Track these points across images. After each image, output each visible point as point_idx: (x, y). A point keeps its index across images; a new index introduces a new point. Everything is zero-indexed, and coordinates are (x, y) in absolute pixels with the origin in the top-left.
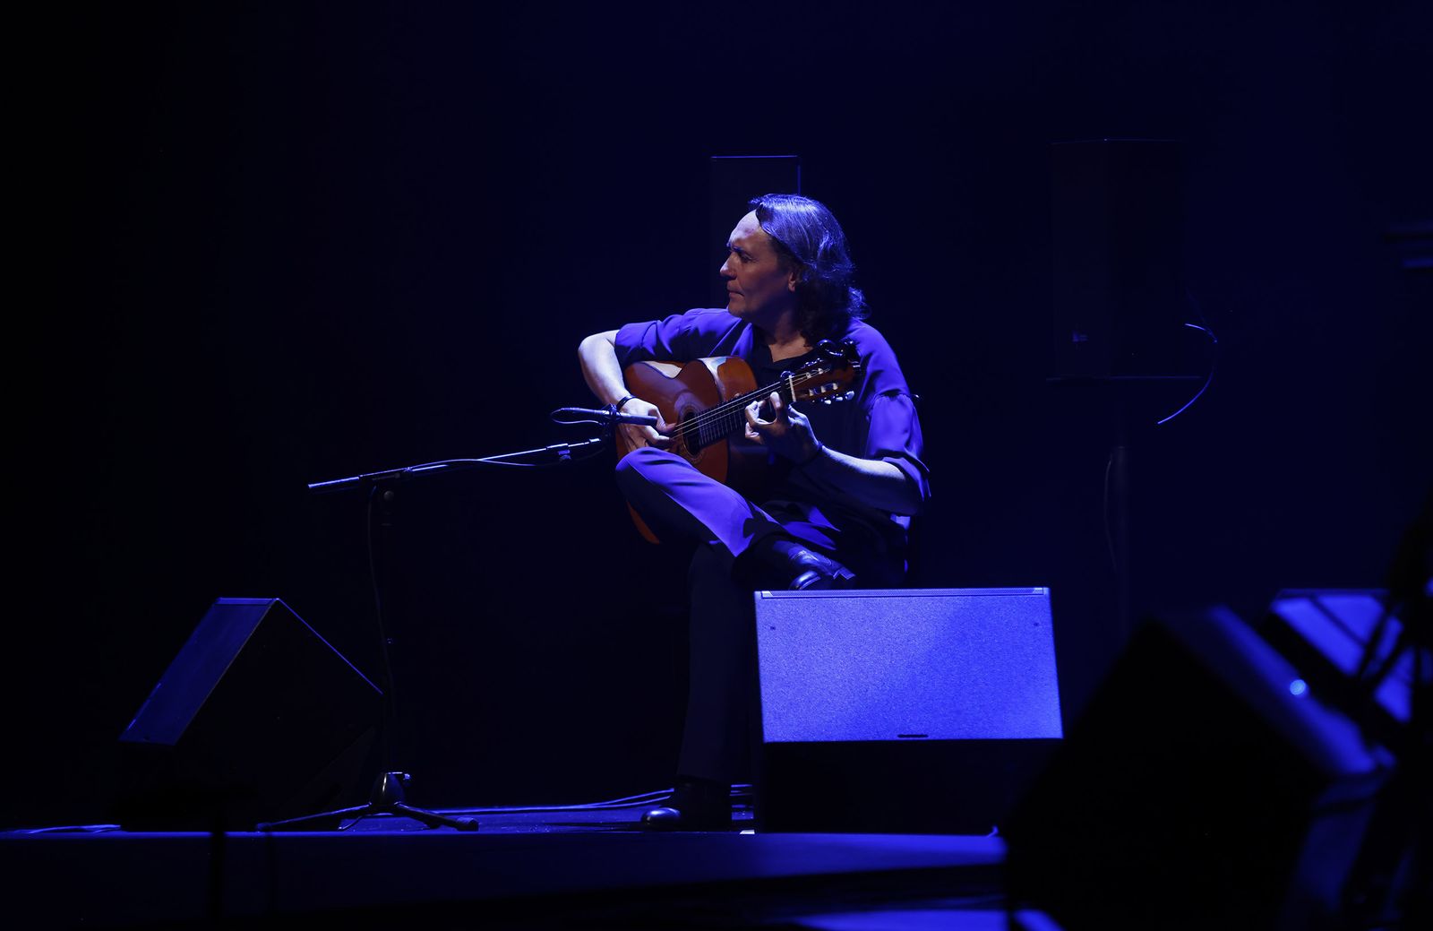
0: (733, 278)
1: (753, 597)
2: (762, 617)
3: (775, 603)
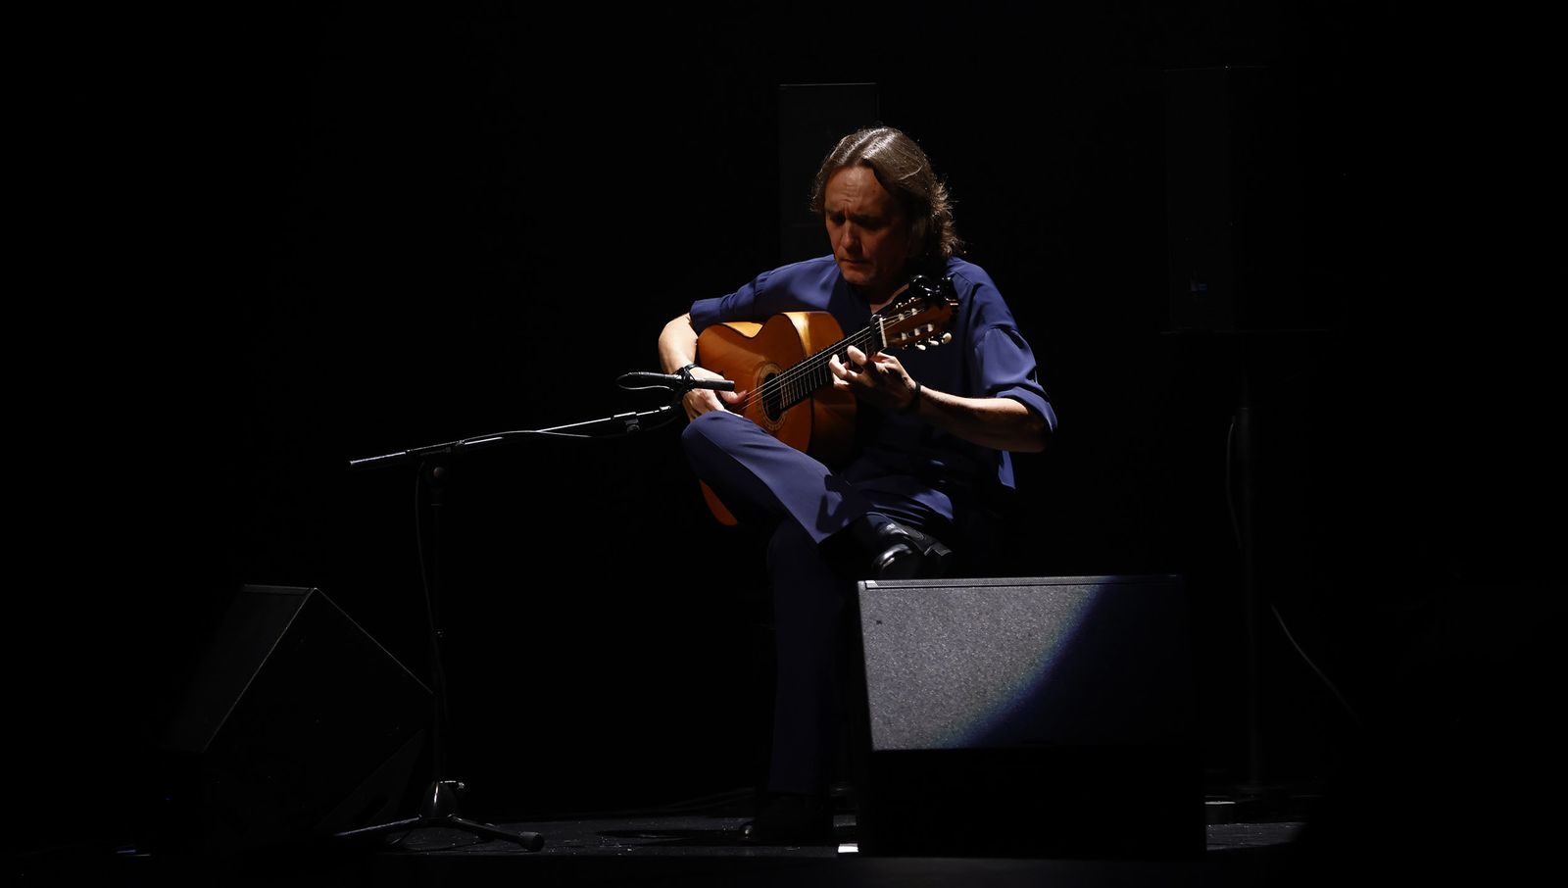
2: (867, 610)
3: (882, 594)
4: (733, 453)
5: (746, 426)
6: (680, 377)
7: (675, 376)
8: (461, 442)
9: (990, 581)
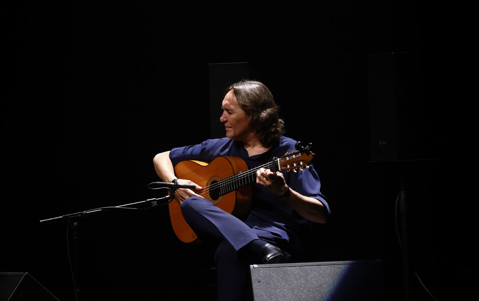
0: (226, 122)
1: (249, 268)
2: (254, 277)
3: (260, 270)
4: (202, 213)
5: (207, 203)
6: (173, 184)
7: (172, 183)
8: (85, 212)
9: (304, 264)
